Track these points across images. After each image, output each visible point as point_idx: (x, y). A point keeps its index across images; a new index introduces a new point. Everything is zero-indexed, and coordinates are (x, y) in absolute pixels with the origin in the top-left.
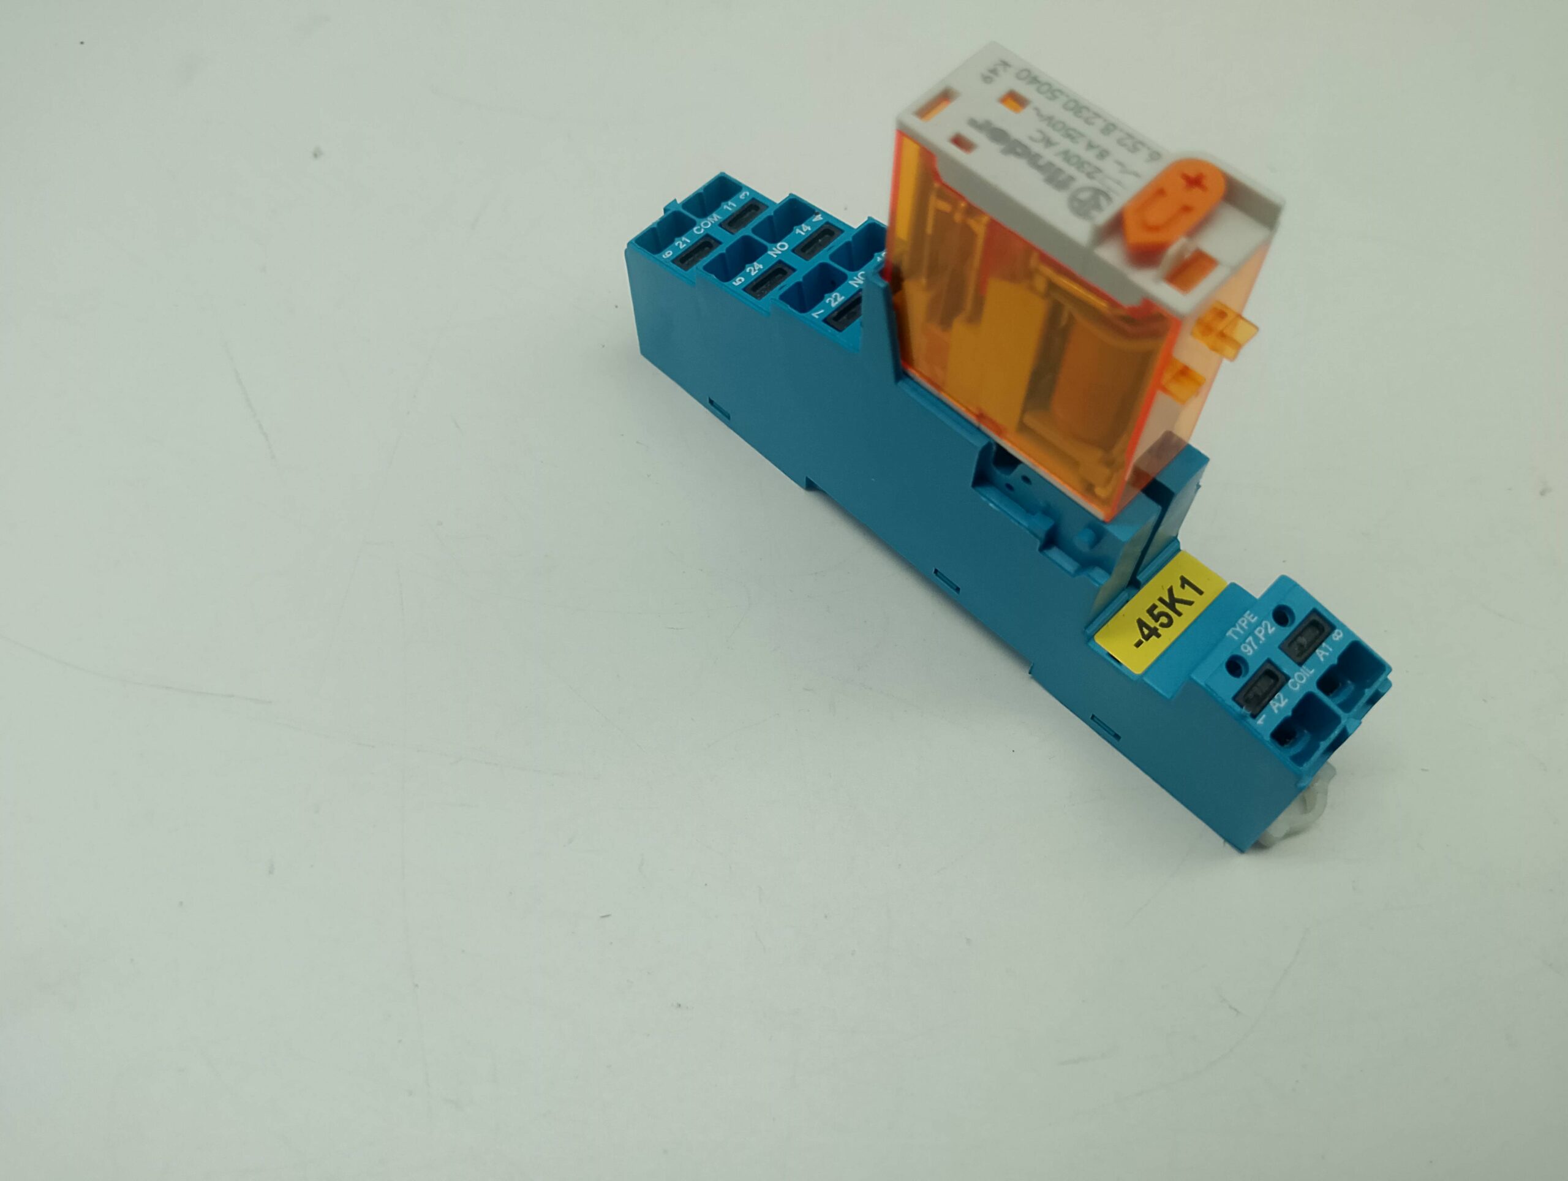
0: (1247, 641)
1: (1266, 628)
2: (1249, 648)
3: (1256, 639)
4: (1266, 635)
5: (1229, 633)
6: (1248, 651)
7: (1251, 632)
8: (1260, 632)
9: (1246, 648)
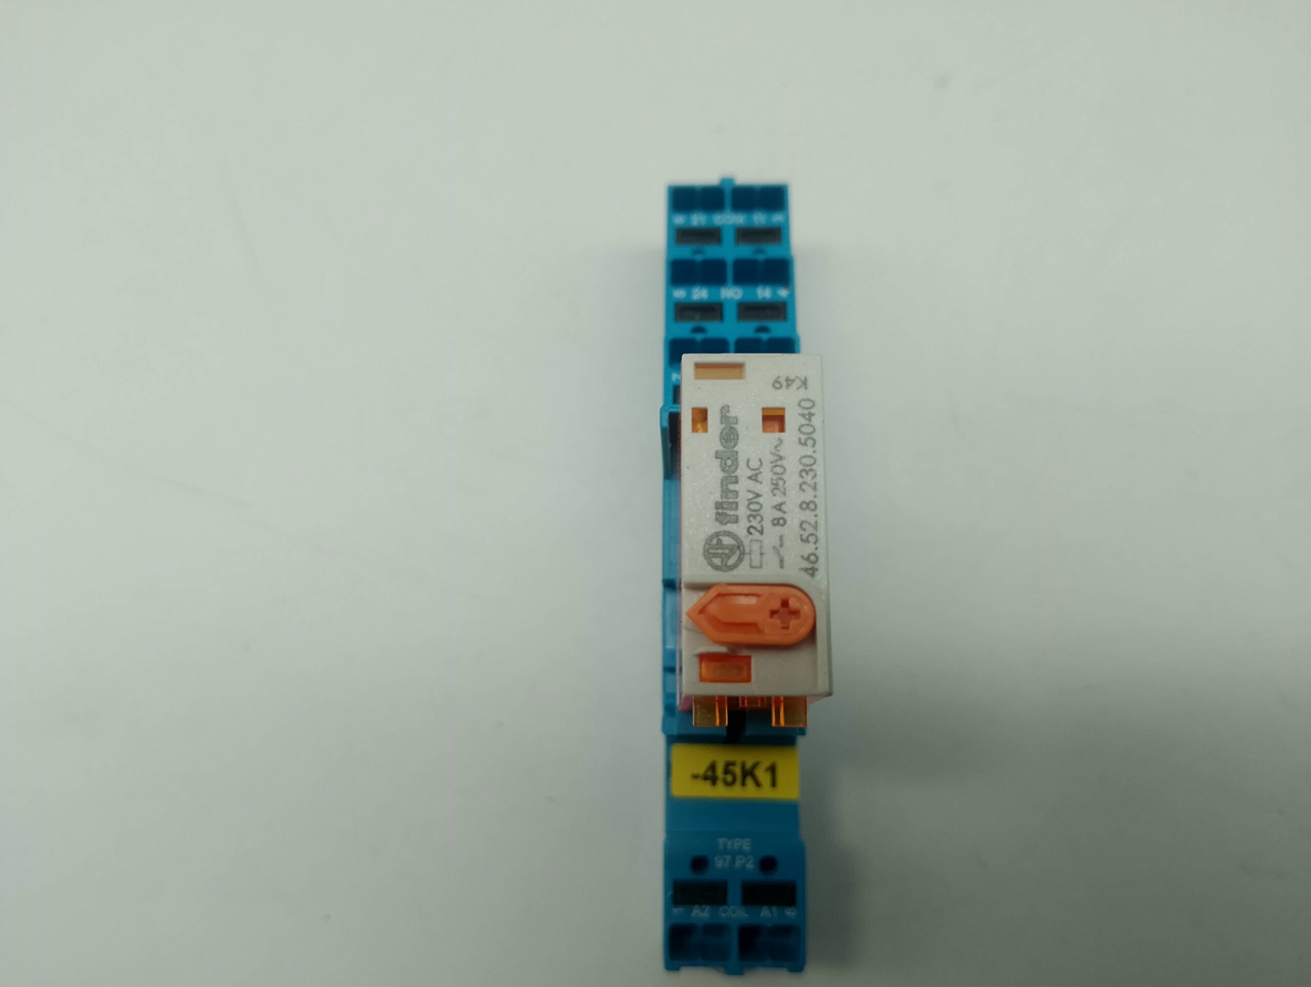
0: (725, 856)
1: (748, 861)
3: (733, 861)
4: (743, 867)
5: (721, 841)
6: (720, 862)
7: (734, 854)
8: (741, 860)
9: (719, 860)
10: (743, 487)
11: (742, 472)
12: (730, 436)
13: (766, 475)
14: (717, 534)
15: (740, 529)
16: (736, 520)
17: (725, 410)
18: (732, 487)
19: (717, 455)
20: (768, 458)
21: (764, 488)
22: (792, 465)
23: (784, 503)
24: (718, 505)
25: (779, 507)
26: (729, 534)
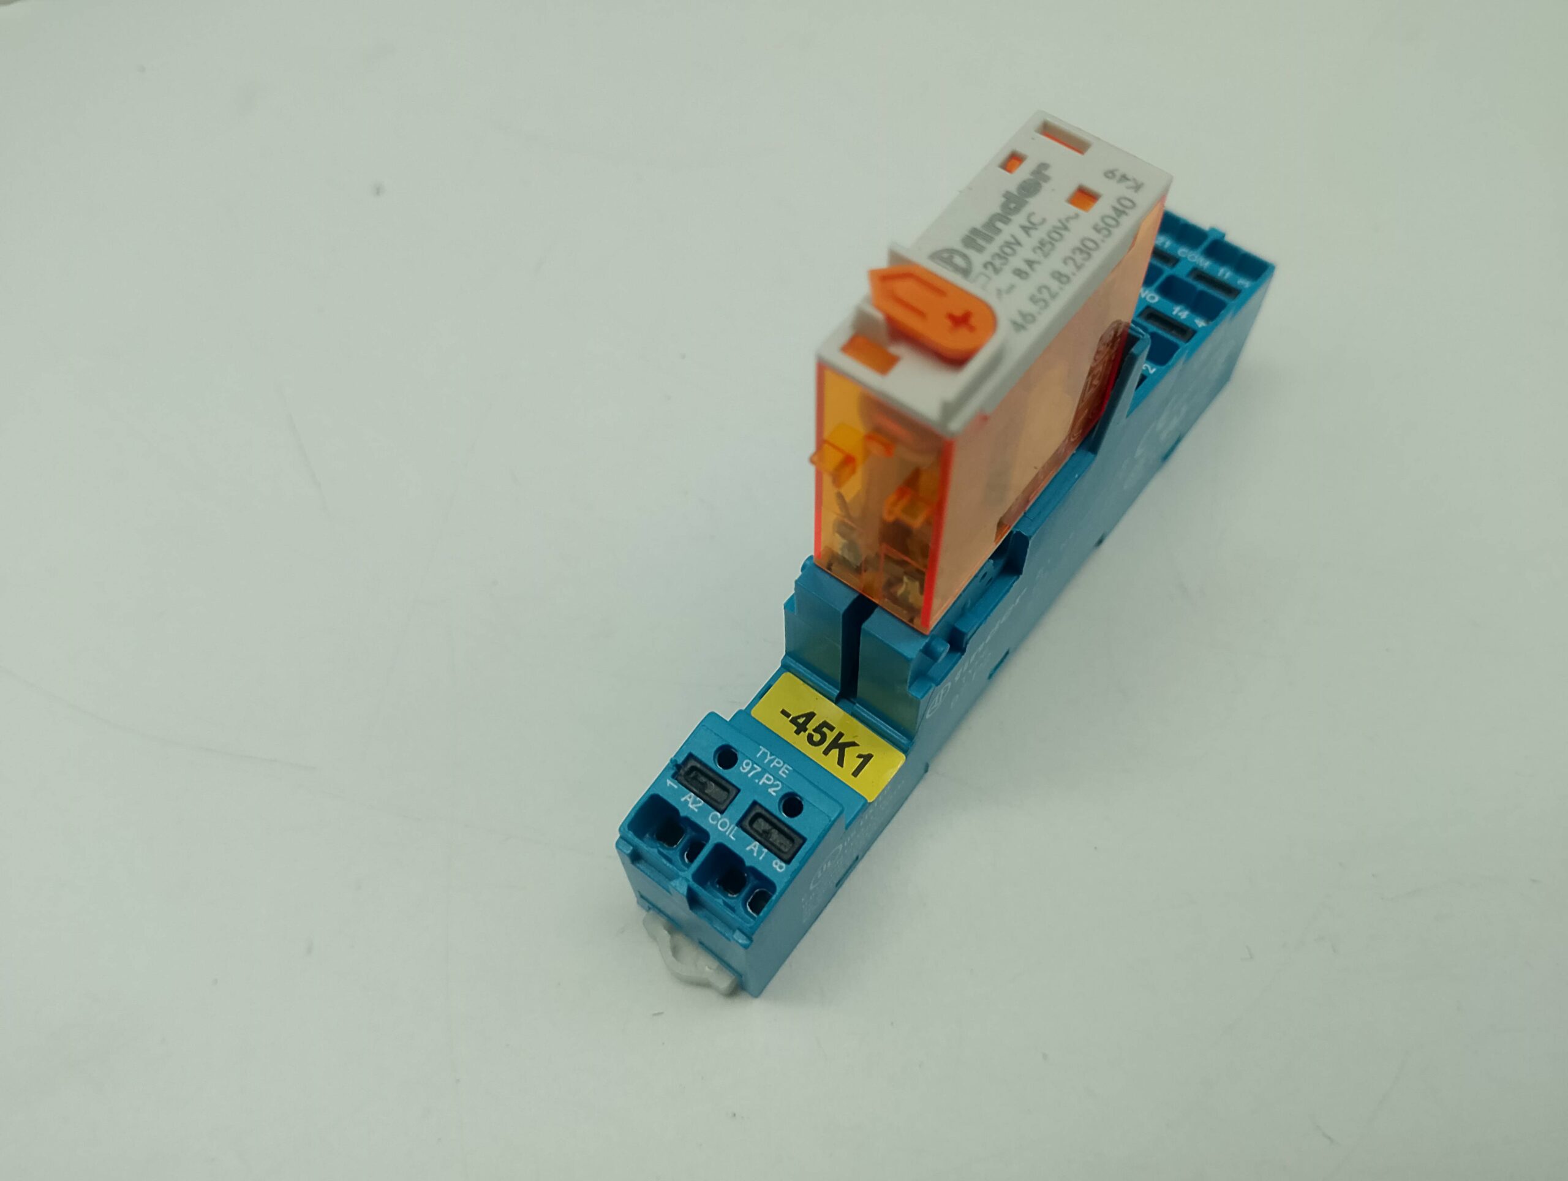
0: (755, 766)
1: (772, 786)
2: (749, 768)
3: (759, 776)
4: (766, 786)
6: (744, 767)
7: (766, 770)
8: (769, 779)
9: (747, 764)
10: (1010, 230)
11: (1019, 219)
12: (1030, 188)
13: (1039, 234)
14: (952, 252)
15: (978, 259)
16: (980, 249)
17: (1044, 166)
18: (999, 225)
19: (1008, 196)
20: (1052, 222)
21: (1029, 243)
22: (1071, 240)
23: (1039, 263)
24: (974, 231)
25: (1030, 263)
26: (965, 257)
